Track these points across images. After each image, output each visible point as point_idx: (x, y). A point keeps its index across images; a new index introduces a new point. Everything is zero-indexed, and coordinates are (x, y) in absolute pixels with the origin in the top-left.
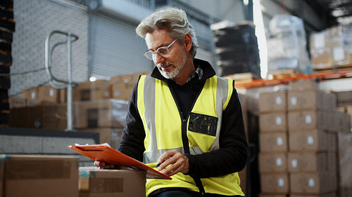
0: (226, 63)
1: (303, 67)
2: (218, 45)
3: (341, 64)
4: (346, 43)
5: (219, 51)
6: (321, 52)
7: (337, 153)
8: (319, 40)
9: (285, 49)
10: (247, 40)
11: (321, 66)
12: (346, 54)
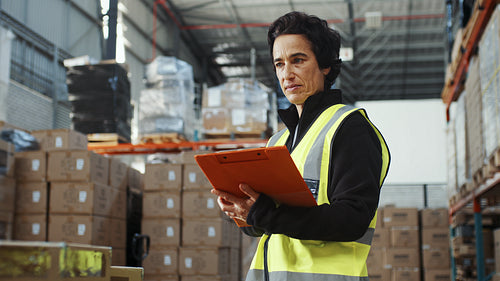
0: (81, 117)
1: (190, 131)
2: (72, 90)
3: (240, 130)
4: (248, 103)
5: (72, 98)
6: (215, 112)
7: (240, 250)
8: (213, 96)
9: (166, 104)
10: (114, 87)
11: (214, 131)
12: (247, 118)
